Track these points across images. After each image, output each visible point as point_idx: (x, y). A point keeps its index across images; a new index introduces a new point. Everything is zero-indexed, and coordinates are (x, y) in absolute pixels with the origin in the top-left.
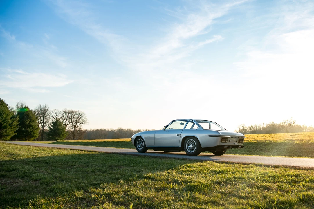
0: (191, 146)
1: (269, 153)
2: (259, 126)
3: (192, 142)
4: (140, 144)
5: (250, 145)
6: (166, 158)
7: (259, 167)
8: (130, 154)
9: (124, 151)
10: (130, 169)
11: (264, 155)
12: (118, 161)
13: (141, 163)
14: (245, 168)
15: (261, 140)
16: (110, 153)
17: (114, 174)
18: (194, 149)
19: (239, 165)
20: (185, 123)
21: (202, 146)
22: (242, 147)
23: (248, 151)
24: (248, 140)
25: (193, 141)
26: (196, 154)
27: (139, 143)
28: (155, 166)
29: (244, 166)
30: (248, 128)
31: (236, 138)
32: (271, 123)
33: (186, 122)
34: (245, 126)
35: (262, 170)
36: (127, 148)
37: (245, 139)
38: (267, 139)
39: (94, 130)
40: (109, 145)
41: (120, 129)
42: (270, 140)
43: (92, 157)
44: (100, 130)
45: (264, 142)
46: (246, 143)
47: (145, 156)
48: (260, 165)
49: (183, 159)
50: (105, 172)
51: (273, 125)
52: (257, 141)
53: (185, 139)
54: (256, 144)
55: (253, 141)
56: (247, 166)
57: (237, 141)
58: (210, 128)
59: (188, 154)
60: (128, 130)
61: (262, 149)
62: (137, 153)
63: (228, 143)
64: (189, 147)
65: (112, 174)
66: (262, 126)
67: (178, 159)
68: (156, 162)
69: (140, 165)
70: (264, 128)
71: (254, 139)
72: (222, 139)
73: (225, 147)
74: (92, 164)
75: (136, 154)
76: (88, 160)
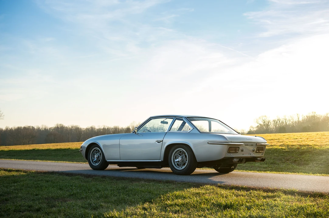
0: (179, 159)
1: (307, 168)
2: (290, 118)
3: (181, 153)
4: (96, 156)
5: (276, 154)
6: (138, 180)
7: (290, 196)
8: (79, 175)
9: (68, 167)
10: (80, 204)
11: (299, 173)
12: (61, 189)
13: (98, 191)
14: (267, 199)
15: (293, 146)
16: (45, 173)
17: (54, 213)
18: (184, 164)
19: (258, 192)
20: (170, 121)
21: (198, 159)
22: (263, 160)
23: (272, 163)
24: (273, 144)
25: (183, 152)
26: (188, 172)
27: (93, 155)
28: (122, 196)
29: (265, 194)
30: (272, 123)
31: (252, 145)
32: (311, 114)
33: (172, 120)
34: (267, 120)
35: (295, 203)
36: (72, 160)
37: (267, 147)
38: (304, 143)
39: (13, 128)
40: (42, 156)
41: (59, 127)
42: (308, 145)
43: (14, 183)
44: (25, 128)
45: (298, 149)
46: (269, 150)
47: (104, 177)
48: (292, 193)
49: (168, 182)
50: (38, 210)
51: (314, 117)
52: (288, 147)
53: (171, 148)
54: (285, 152)
55: (280, 147)
56: (270, 194)
57: (253, 151)
58: (210, 130)
59: (175, 172)
60: (72, 127)
61: (295, 161)
62: (89, 170)
63: (240, 155)
64: (177, 160)
65: (51, 214)
66: (296, 119)
67: (160, 182)
68: (124, 188)
69: (98, 195)
70: (299, 122)
71: (282, 143)
72: (230, 147)
73: (235, 160)
74: (15, 195)
75: (89, 173)
76: (7, 187)
